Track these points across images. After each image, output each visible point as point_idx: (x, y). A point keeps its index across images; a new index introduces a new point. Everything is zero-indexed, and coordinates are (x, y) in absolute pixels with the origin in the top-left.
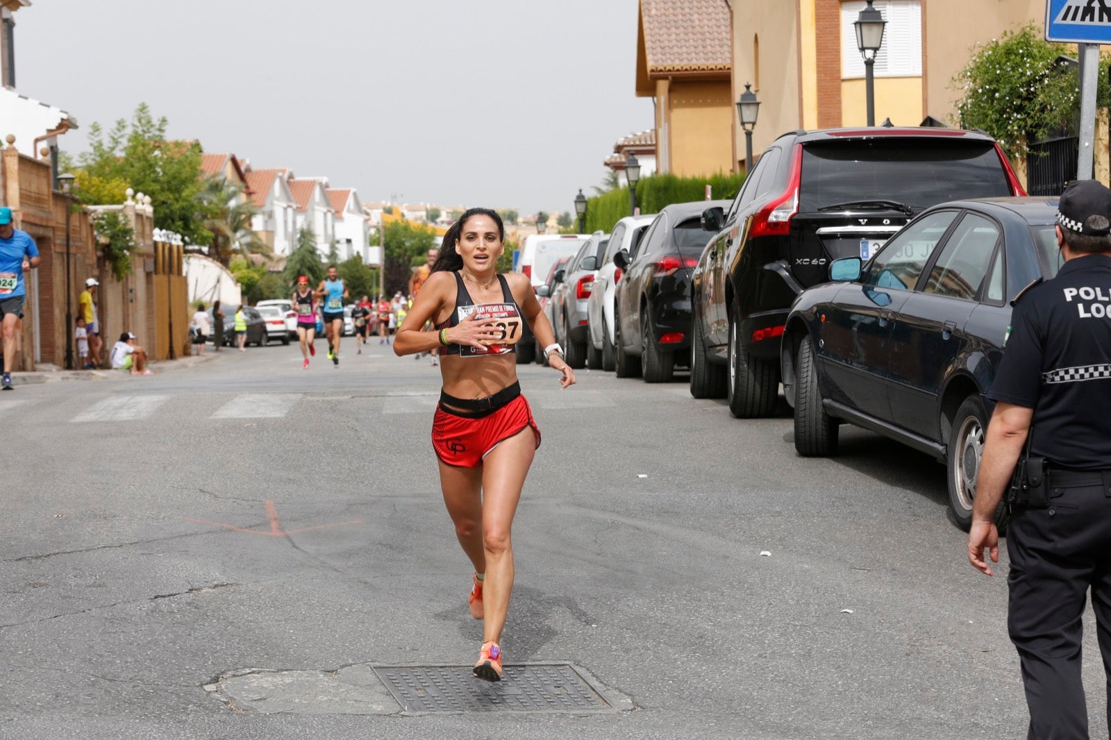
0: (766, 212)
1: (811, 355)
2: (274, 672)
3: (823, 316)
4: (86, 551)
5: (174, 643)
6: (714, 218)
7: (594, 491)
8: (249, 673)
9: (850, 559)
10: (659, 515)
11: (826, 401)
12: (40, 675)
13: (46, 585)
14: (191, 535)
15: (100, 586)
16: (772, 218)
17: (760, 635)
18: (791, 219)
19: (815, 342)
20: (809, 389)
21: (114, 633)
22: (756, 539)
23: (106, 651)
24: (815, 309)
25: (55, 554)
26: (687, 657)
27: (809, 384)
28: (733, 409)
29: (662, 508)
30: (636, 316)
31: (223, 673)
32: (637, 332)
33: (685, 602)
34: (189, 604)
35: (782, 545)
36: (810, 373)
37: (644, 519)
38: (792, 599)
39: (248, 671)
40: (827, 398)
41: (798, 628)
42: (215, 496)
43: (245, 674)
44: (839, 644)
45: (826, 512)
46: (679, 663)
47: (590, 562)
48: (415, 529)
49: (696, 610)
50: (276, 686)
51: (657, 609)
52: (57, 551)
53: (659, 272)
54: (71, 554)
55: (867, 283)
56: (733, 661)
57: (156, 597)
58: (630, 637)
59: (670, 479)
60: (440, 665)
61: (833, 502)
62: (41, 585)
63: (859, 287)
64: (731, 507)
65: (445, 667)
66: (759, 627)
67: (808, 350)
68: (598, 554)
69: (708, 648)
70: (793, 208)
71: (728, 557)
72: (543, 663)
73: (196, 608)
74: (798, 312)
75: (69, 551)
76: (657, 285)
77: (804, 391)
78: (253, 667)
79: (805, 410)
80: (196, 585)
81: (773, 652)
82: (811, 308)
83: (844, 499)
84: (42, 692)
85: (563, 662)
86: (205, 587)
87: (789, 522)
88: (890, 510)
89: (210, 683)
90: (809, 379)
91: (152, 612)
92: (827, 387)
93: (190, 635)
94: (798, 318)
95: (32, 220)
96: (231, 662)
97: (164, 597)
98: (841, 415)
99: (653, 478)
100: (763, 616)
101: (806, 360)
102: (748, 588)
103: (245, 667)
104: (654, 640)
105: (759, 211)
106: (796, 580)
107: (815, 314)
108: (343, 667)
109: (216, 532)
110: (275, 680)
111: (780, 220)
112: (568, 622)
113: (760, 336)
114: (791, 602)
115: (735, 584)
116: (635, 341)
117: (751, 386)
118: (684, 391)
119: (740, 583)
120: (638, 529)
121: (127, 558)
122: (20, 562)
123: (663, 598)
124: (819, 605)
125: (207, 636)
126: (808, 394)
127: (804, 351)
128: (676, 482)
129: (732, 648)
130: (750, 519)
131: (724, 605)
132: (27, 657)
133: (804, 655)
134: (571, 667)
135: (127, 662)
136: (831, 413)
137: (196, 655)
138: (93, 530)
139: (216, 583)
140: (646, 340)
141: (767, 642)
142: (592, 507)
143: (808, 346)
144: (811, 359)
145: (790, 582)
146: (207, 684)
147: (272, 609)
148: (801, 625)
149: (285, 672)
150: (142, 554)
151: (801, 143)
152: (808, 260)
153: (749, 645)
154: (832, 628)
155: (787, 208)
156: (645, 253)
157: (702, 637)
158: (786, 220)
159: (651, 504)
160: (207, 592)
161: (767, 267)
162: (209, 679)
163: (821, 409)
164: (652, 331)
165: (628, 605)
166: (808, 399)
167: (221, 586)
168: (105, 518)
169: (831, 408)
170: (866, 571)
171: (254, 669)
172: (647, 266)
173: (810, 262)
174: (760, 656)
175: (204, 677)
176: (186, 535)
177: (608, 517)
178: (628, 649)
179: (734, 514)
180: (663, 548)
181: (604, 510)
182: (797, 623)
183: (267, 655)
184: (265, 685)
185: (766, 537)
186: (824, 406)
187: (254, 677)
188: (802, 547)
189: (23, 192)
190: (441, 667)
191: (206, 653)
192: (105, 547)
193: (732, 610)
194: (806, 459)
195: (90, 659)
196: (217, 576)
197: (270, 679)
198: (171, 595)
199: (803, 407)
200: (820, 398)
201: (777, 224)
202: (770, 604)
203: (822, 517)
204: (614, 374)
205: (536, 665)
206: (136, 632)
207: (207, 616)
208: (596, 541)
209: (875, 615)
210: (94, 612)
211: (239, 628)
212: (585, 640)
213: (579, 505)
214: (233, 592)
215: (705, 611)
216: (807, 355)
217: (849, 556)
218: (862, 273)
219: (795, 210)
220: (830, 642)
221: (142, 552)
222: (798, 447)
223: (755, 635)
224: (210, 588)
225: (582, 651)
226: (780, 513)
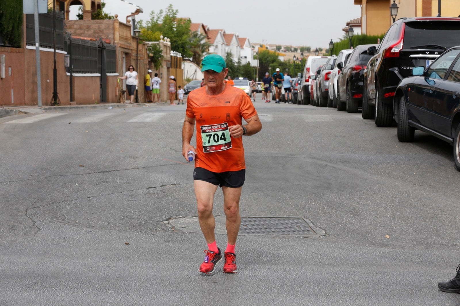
0: (390, 48)
1: (405, 103)
2: (190, 217)
3: (409, 88)
4: (125, 170)
5: (154, 205)
6: (372, 51)
7: (319, 153)
8: (181, 217)
9: (414, 181)
10: (343, 163)
11: (410, 121)
12: (103, 216)
13: (109, 182)
14: (165, 165)
15: (128, 183)
16: (392, 51)
17: (377, 209)
18: (400, 51)
19: (406, 98)
20: (403, 116)
21: (132, 201)
22: (379, 173)
23: (128, 208)
24: (406, 86)
25: (113, 171)
26: (348, 216)
27: (403, 114)
28: (376, 123)
29: (344, 160)
30: (345, 87)
31: (171, 217)
32: (345, 94)
33: (349, 196)
34: (161, 191)
35: (388, 175)
36: (404, 110)
37: (337, 164)
38: (390, 196)
39: (181, 216)
40: (410, 120)
41: (391, 206)
42: (176, 151)
43: (180, 218)
44: (406, 213)
45: (407, 163)
46: (344, 218)
47: (314, 180)
48: (249, 165)
49: (353, 199)
50: (191, 223)
51: (338, 198)
52: (114, 170)
53: (354, 71)
54: (119, 171)
55: (426, 76)
56: (365, 218)
57: (149, 188)
58: (327, 208)
59: (349, 149)
60: (254, 216)
61: (410, 160)
62: (107, 182)
63: (423, 78)
64: (370, 160)
65: (255, 217)
66: (376, 206)
67: (403, 101)
68: (318, 177)
69: (356, 213)
70: (401, 47)
71: (366, 179)
72: (293, 217)
73: (163, 192)
74: (400, 87)
75: (118, 170)
76: (353, 76)
77: (401, 117)
78: (183, 215)
79: (402, 124)
80: (164, 184)
81: (381, 216)
82: (405, 86)
83: (414, 158)
84: (103, 222)
85: (300, 217)
86: (168, 185)
87: (392, 166)
88: (431, 163)
89: (166, 220)
90: (404, 112)
91: (147, 193)
92: (411, 116)
93: (160, 202)
94: (400, 89)
95: (124, 46)
96: (175, 213)
97: (152, 188)
98: (416, 127)
99: (342, 149)
100: (378, 202)
101: (403, 105)
102: (374, 191)
103: (180, 215)
104: (336, 210)
105: (388, 48)
106: (392, 189)
107: (406, 88)
108: (217, 216)
109: (174, 164)
110: (190, 220)
111: (396, 51)
112: (303, 202)
113: (387, 96)
114: (390, 197)
115: (369, 189)
116: (344, 97)
117: (383, 115)
118: (359, 116)
119: (371, 189)
120: (334, 167)
121: (139, 173)
122: (100, 174)
123: (341, 194)
124: (400, 198)
125: (167, 203)
126: (403, 118)
127: (402, 102)
128: (351, 150)
129: (365, 213)
130: (377, 165)
131: (364, 197)
132: (99, 208)
133: (393, 217)
134: (303, 219)
135: (136, 212)
136: (411, 126)
137: (161, 210)
138: (128, 162)
139: (172, 183)
140: (348, 97)
141: (379, 211)
142: (317, 159)
143: (403, 100)
144: (404, 105)
145: (390, 189)
146: (165, 221)
147: (192, 194)
148: (393, 206)
149: (195, 217)
150: (146, 172)
151: (405, 22)
152: (406, 67)
153: (372, 212)
154: (404, 207)
155: (399, 47)
156: (349, 63)
157: (354, 209)
158: (398, 51)
159: (340, 158)
160: (168, 187)
161: (390, 69)
162: (166, 219)
163: (407, 124)
164: (350, 93)
165: (327, 196)
166: (403, 120)
167: (174, 184)
168: (133, 158)
169: (411, 124)
170: (420, 186)
171: (183, 216)
172: (350, 68)
173: (407, 68)
174: (376, 217)
175: (164, 218)
176: (163, 165)
177: (323, 163)
178: (325, 213)
179: (371, 163)
180: (343, 175)
181: (322, 160)
182: (391, 205)
183: (188, 211)
184: (186, 222)
185: (382, 172)
186: (409, 123)
187: (183, 219)
188: (396, 176)
189: (120, 36)
190: (254, 217)
191: (166, 209)
192: (132, 169)
193: (367, 199)
194: (401, 143)
195: (122, 210)
196: (173, 181)
197: (189, 220)
198: (155, 187)
199: (401, 123)
200: (407, 119)
201: (394, 53)
202: (382, 197)
203: (405, 165)
204: (337, 109)
205: (290, 218)
206: (140, 200)
207: (167, 195)
208: (317, 172)
209: (421, 202)
210: (125, 193)
211: (179, 200)
212: (310, 209)
213: (313, 158)
214: (178, 187)
215: (356, 199)
216: (403, 103)
217: (413, 180)
218: (424, 72)
219: (401, 48)
220: (403, 212)
221: (146, 171)
222: (399, 138)
223: (375, 209)
224: (170, 185)
225: (308, 213)
226: (389, 163)
